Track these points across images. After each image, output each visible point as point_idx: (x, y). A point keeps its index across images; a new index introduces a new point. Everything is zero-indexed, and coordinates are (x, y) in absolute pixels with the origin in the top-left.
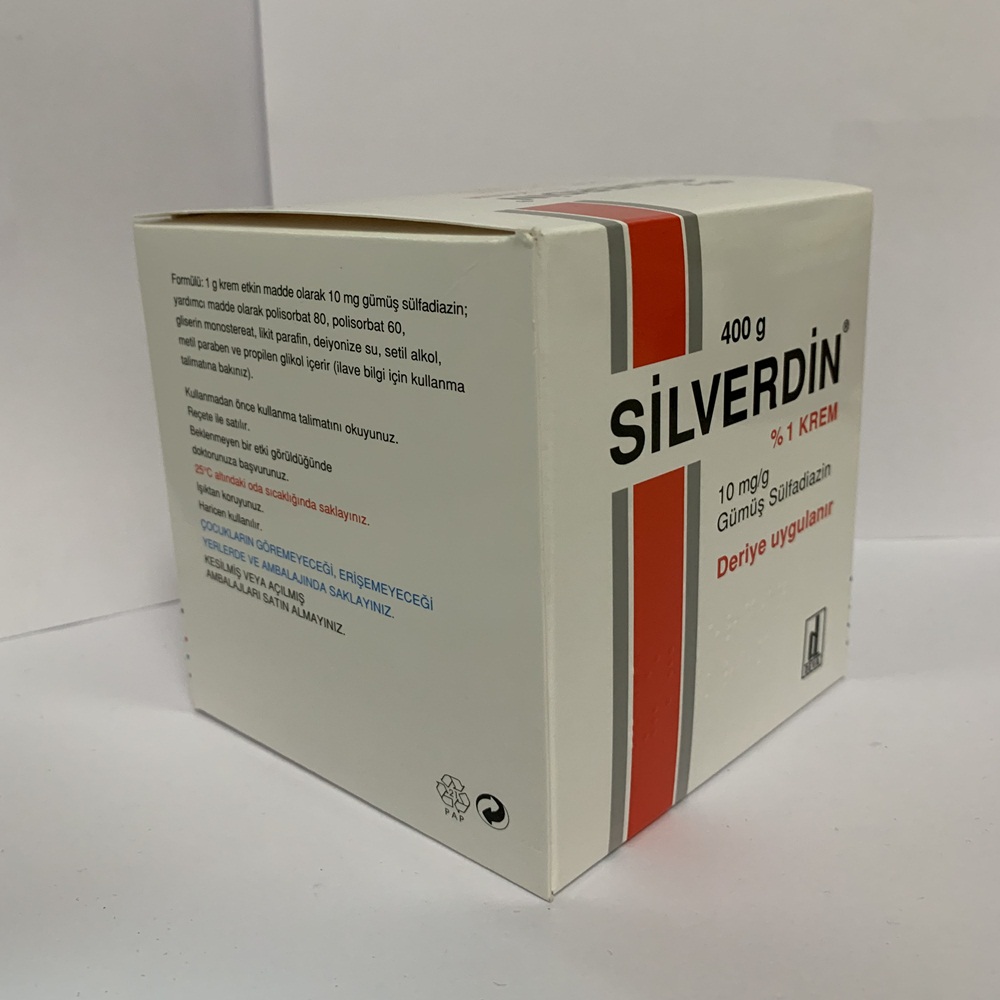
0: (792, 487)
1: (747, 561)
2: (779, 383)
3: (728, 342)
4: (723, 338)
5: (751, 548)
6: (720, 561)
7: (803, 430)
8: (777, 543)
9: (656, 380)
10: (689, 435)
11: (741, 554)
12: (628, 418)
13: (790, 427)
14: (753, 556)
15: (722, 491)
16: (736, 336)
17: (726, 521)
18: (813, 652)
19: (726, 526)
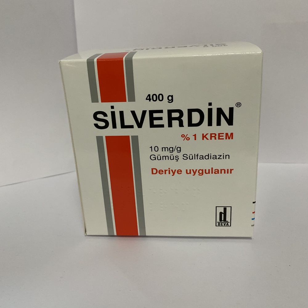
0: (199, 157)
1: (169, 173)
2: (185, 119)
3: (150, 101)
4: (147, 99)
5: (172, 170)
6: (152, 169)
7: (205, 138)
8: (190, 173)
9: (112, 107)
10: (132, 127)
11: (165, 171)
12: (100, 116)
13: (195, 135)
14: (174, 173)
15: (151, 147)
16: (155, 99)
17: (155, 158)
18: (223, 219)
19: (155, 159)
